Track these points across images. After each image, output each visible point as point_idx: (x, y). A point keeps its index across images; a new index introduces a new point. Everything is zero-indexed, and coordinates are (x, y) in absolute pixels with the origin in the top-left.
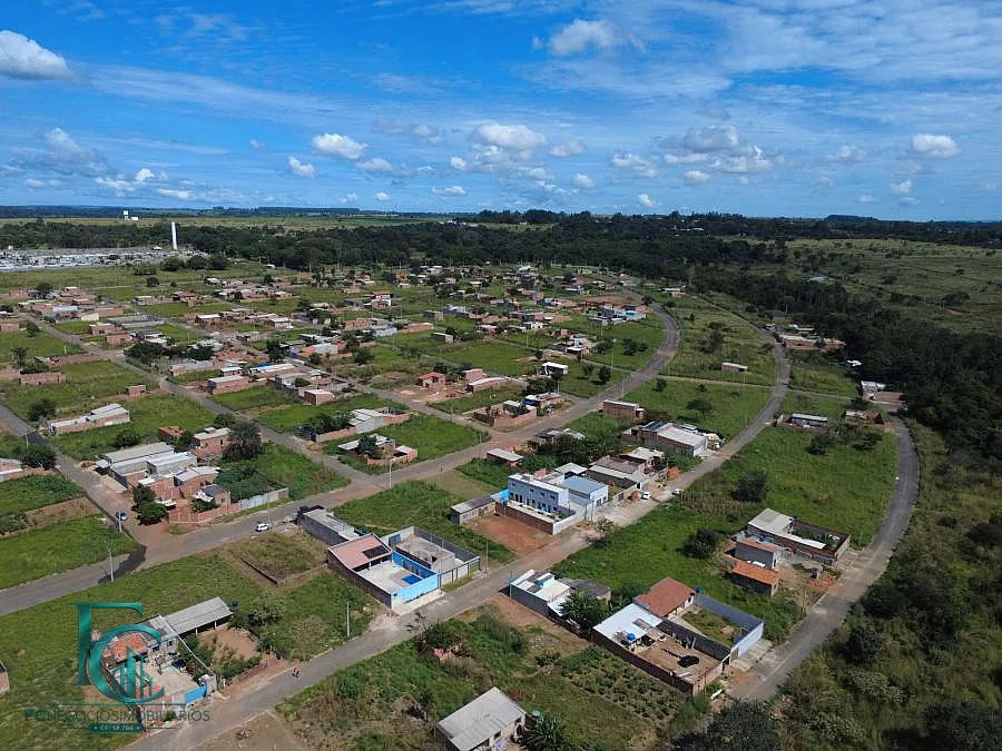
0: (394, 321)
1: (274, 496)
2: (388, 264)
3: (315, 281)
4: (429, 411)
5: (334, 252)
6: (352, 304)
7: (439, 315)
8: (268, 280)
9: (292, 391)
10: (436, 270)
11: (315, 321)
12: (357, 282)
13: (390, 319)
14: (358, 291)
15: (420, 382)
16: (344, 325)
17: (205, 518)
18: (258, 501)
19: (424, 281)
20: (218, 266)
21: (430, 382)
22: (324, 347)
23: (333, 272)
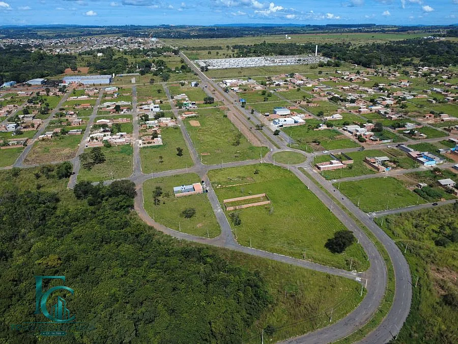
0: (412, 93)
1: (389, 141)
2: (404, 65)
3: (376, 74)
4: (429, 126)
5: (381, 60)
6: (393, 84)
7: (429, 92)
8: (358, 73)
9: (383, 115)
10: (425, 69)
11: (382, 91)
12: (392, 74)
13: (410, 92)
14: (394, 79)
15: (425, 116)
16: (393, 94)
17: (375, 143)
18: (386, 141)
19: (421, 75)
20: (337, 65)
21: (428, 117)
22: (389, 101)
23: (381, 69)
